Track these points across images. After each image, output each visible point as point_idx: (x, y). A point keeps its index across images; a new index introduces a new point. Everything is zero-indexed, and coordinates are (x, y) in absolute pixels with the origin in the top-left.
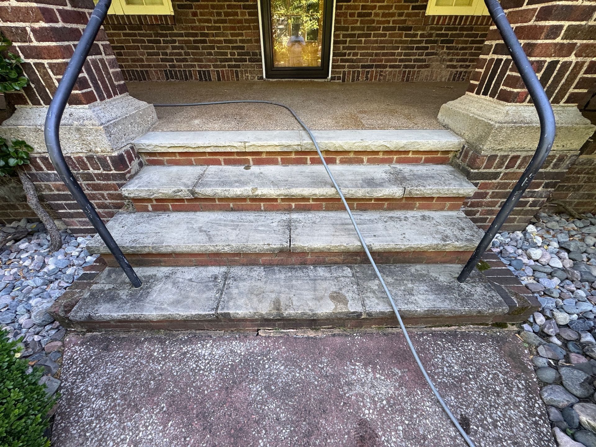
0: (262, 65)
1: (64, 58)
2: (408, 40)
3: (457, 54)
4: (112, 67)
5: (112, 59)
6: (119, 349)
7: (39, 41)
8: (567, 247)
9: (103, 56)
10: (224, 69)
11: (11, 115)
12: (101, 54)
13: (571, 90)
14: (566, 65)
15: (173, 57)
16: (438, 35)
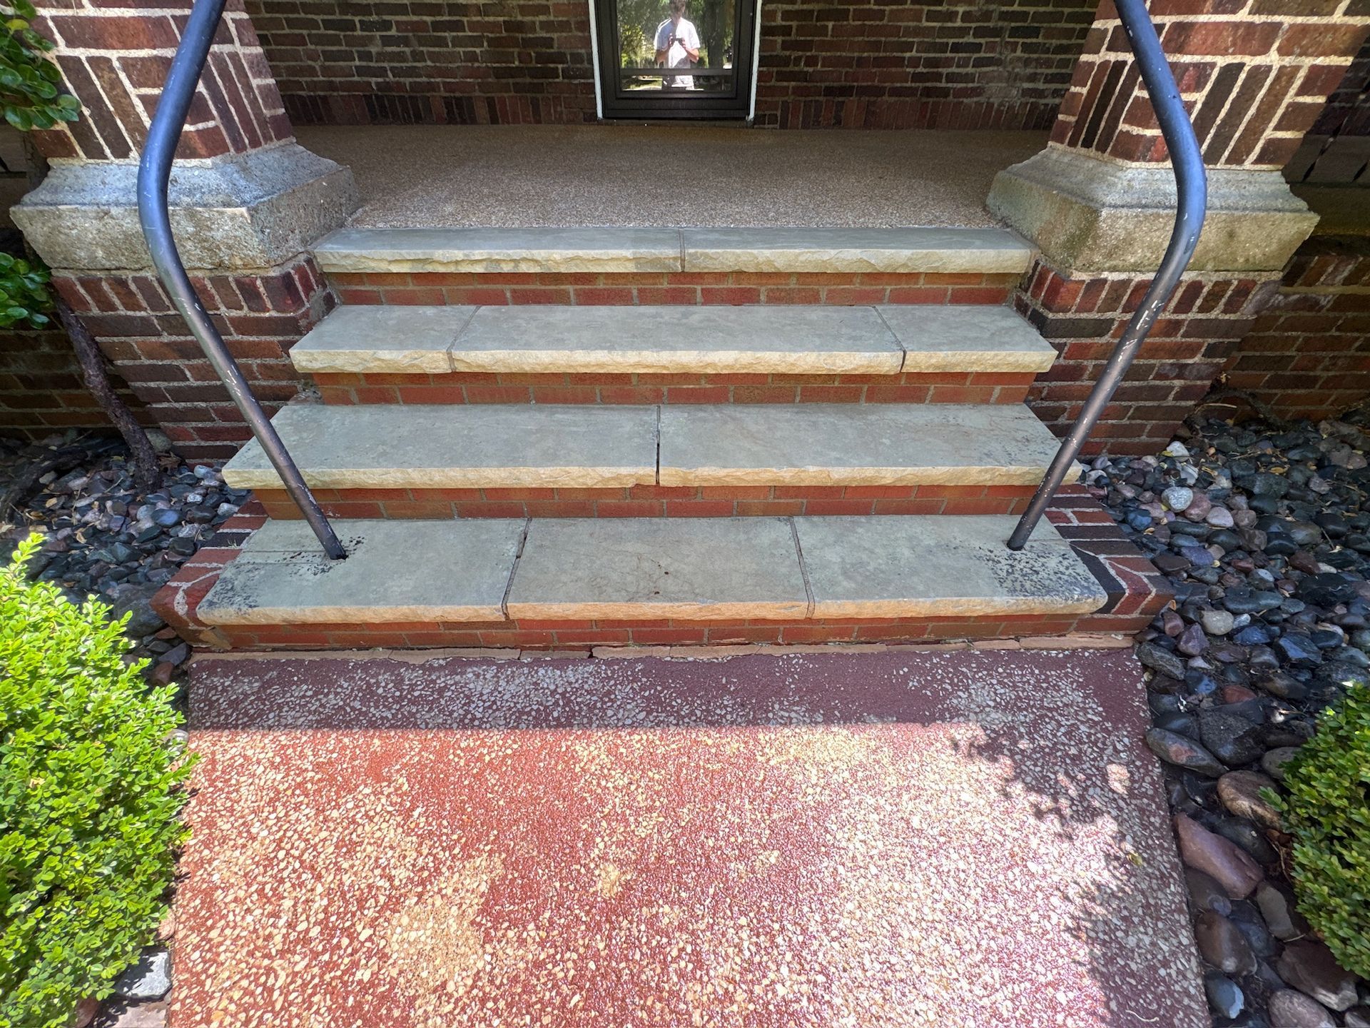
0: (593, 85)
1: (154, 48)
2: (934, 28)
3: (1048, 64)
4: (258, 74)
5: (256, 56)
6: (305, 682)
7: (99, 6)
8: (1248, 486)
9: (237, 47)
10: (506, 95)
11: (40, 183)
12: (232, 42)
13: (1269, 133)
14: (1258, 74)
15: (385, 65)
16: (1004, 16)
